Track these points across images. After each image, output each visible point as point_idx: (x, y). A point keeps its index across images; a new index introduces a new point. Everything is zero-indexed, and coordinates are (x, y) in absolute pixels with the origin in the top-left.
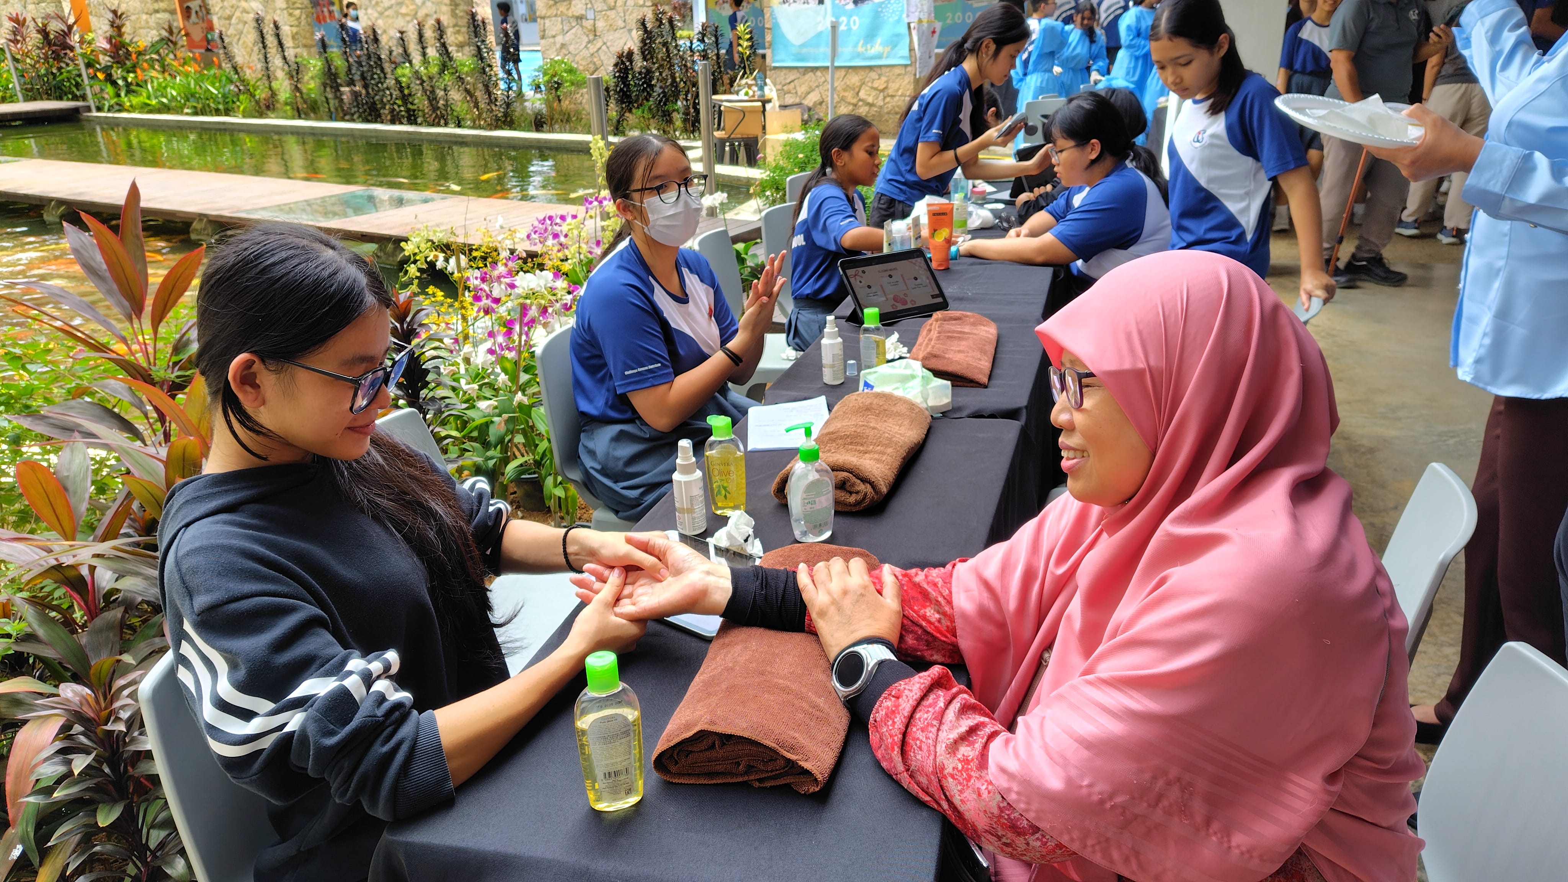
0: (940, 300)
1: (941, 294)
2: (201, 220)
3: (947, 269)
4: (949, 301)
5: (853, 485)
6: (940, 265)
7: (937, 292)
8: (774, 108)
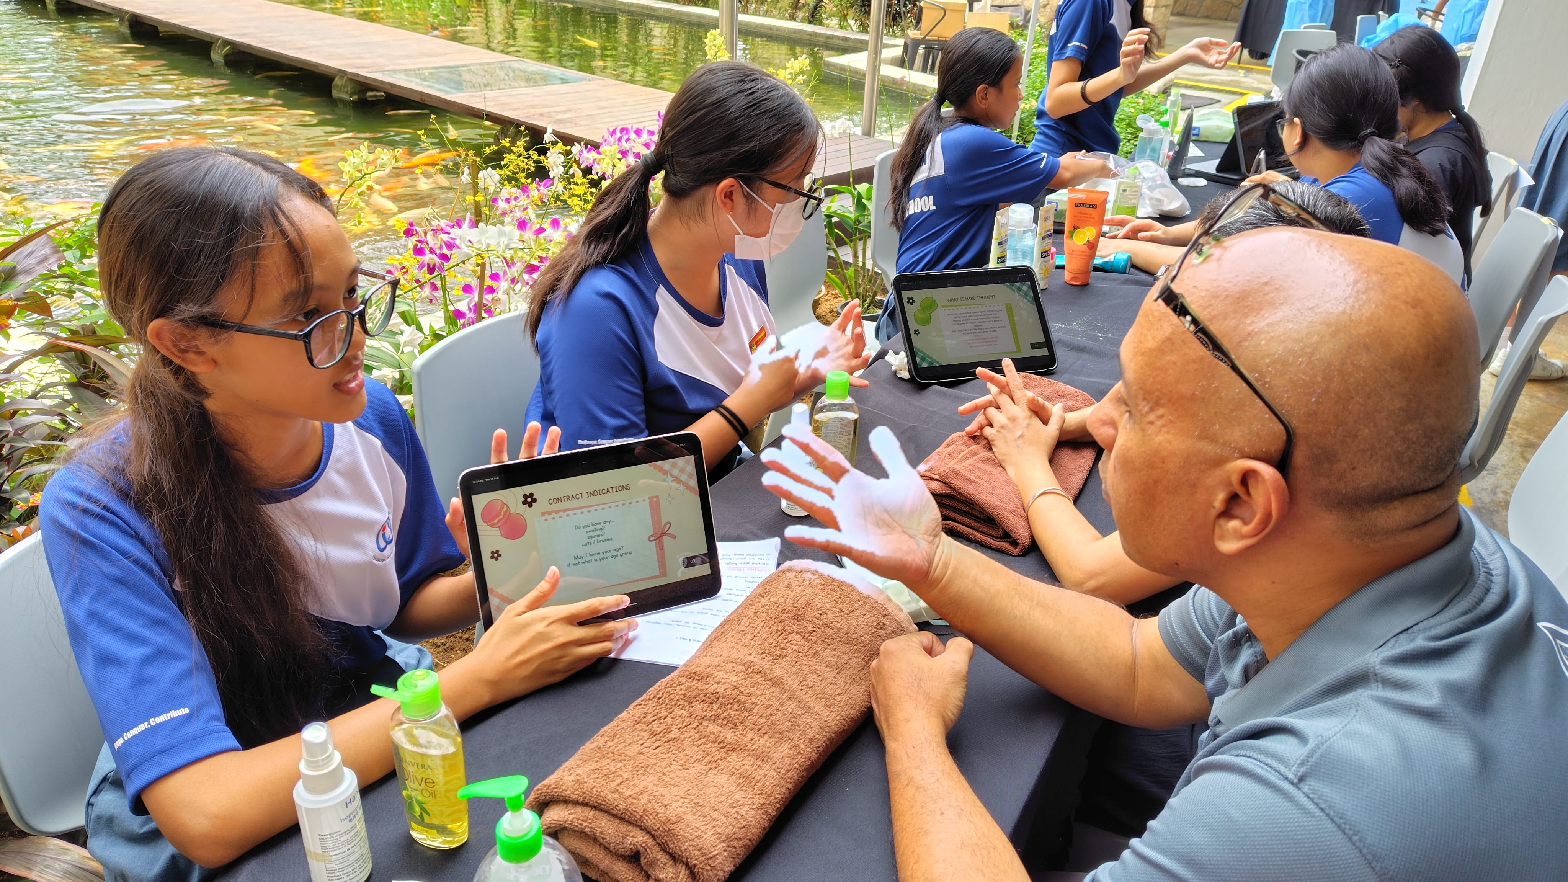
0: (1044, 352)
1: (1048, 343)
2: (342, 77)
3: (1085, 285)
4: (1059, 352)
5: (653, 863)
6: (1073, 279)
7: (1042, 339)
8: (984, 7)
